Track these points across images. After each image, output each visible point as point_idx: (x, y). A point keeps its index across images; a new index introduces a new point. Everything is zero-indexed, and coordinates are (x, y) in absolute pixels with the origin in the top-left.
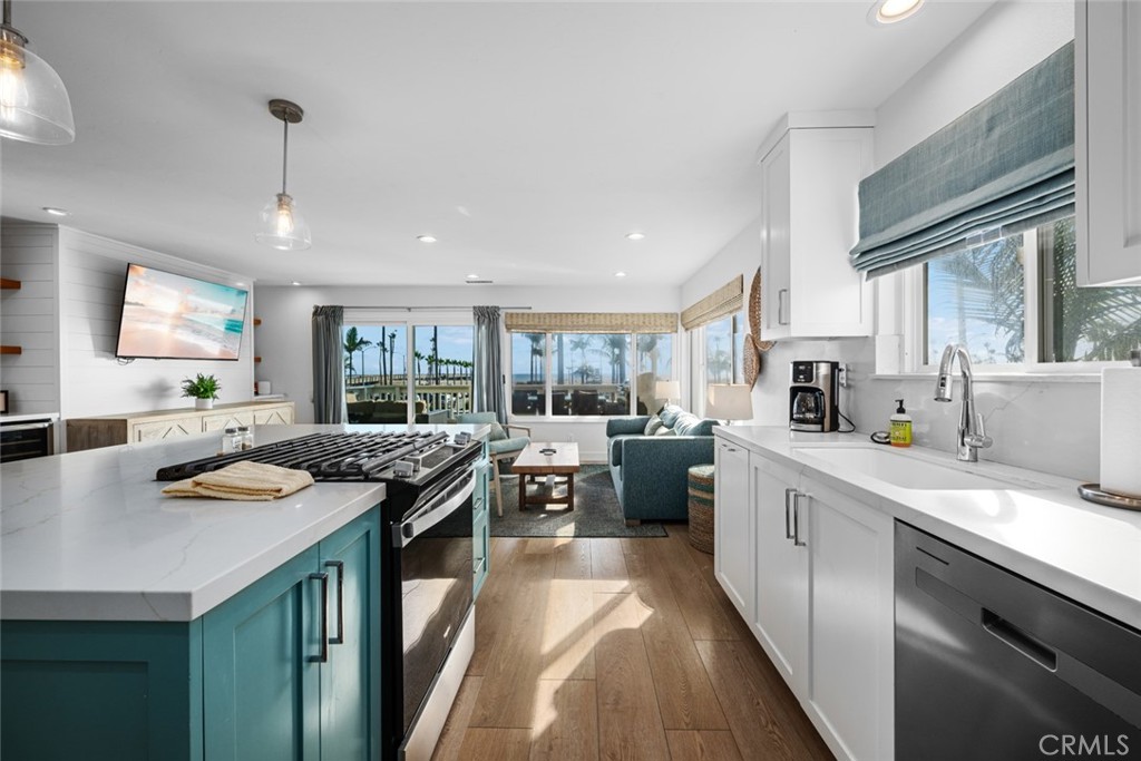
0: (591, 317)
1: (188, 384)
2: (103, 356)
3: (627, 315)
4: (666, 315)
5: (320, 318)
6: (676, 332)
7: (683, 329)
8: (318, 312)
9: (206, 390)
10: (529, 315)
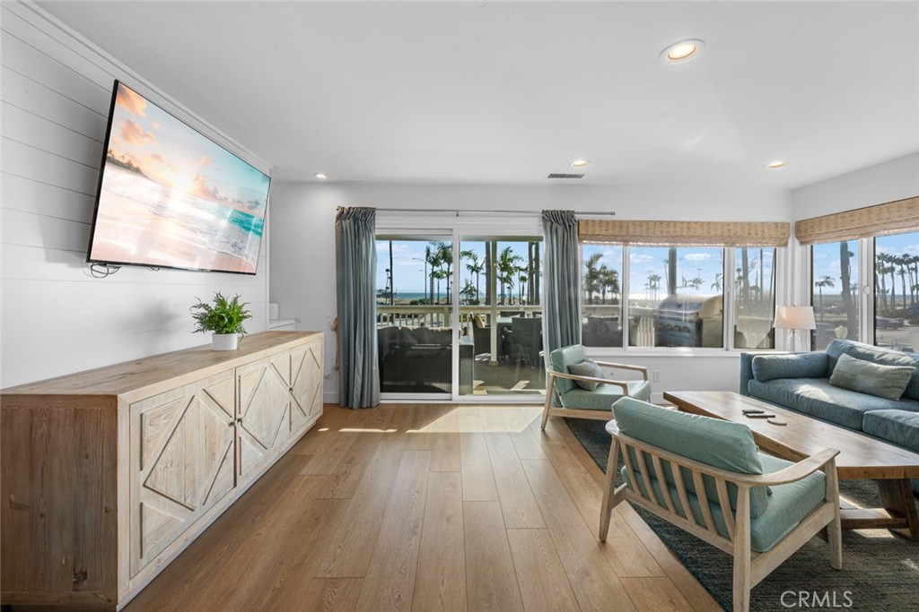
0: (685, 226)
1: (202, 310)
2: (63, 260)
3: (729, 224)
4: (776, 224)
5: (346, 223)
6: (786, 245)
7: (797, 242)
8: (342, 215)
9: (231, 320)
10: (608, 222)
